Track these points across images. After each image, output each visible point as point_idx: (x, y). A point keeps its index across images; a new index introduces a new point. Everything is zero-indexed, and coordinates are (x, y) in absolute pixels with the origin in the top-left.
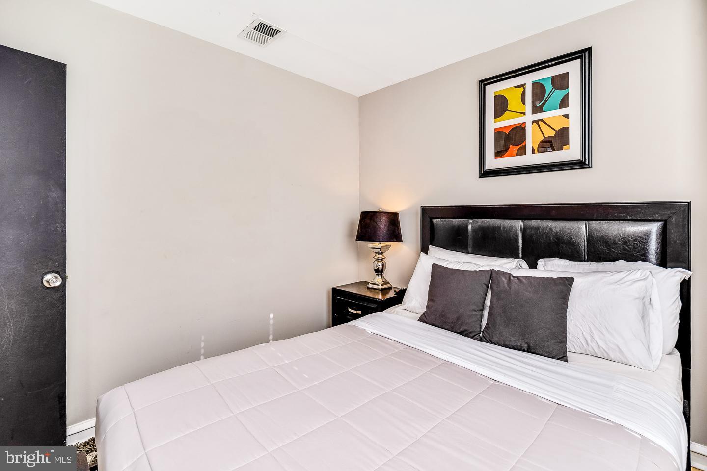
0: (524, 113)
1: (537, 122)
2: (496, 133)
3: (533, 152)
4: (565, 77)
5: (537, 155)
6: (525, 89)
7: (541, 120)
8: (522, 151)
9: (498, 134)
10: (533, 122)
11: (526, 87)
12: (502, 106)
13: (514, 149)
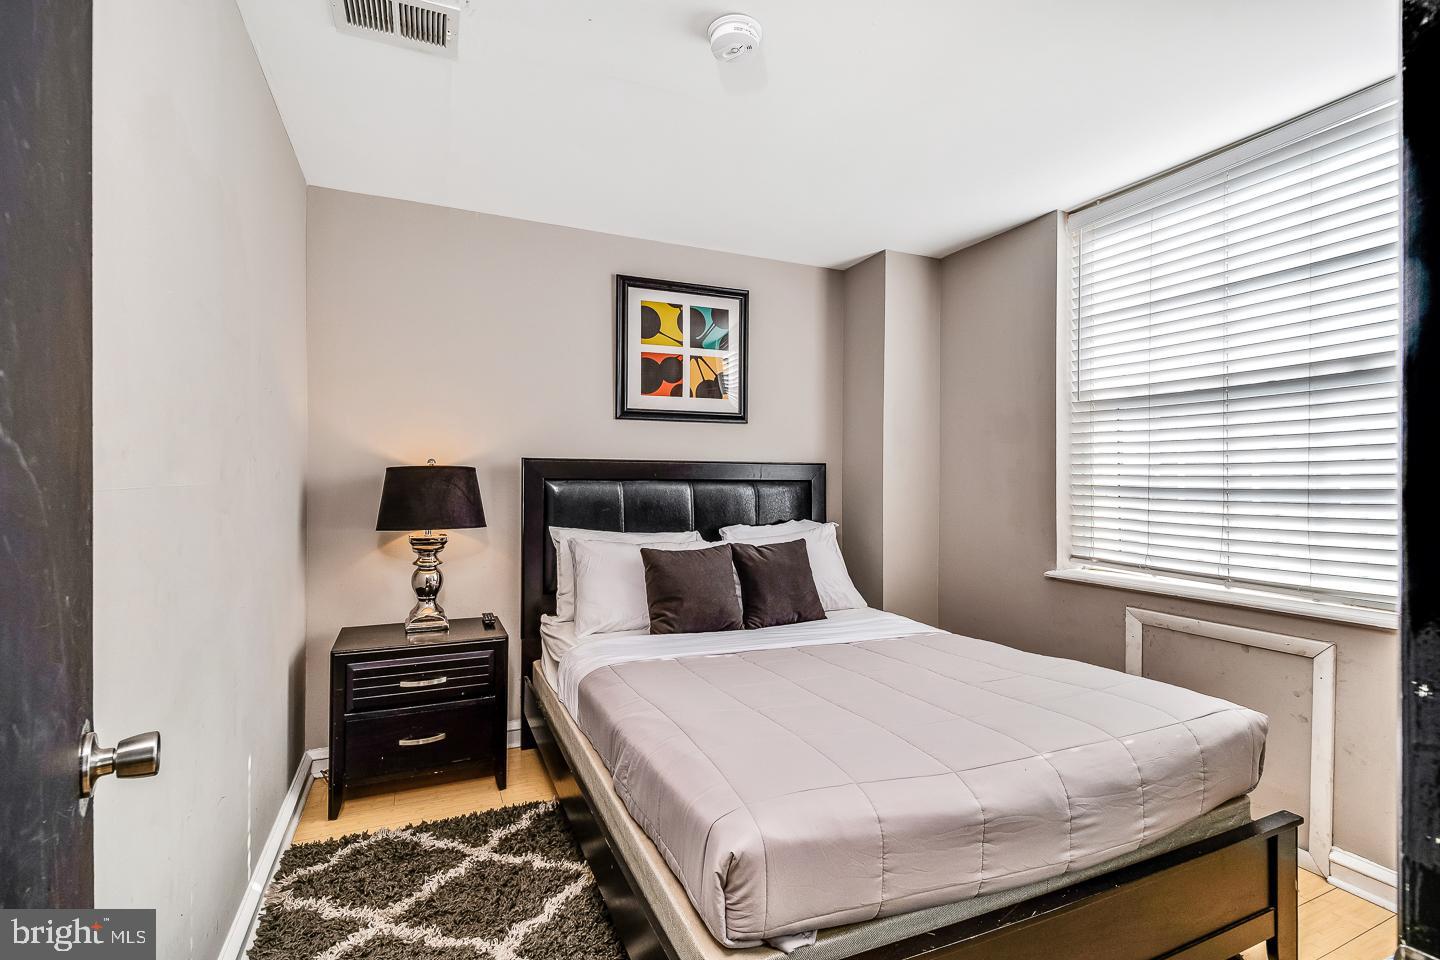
0: (681, 343)
1: (696, 358)
2: (643, 359)
3: (691, 396)
4: (724, 313)
5: (694, 398)
6: (682, 311)
7: (701, 358)
8: (677, 392)
9: (647, 361)
10: (692, 357)
11: (684, 309)
12: (651, 324)
13: (667, 386)
